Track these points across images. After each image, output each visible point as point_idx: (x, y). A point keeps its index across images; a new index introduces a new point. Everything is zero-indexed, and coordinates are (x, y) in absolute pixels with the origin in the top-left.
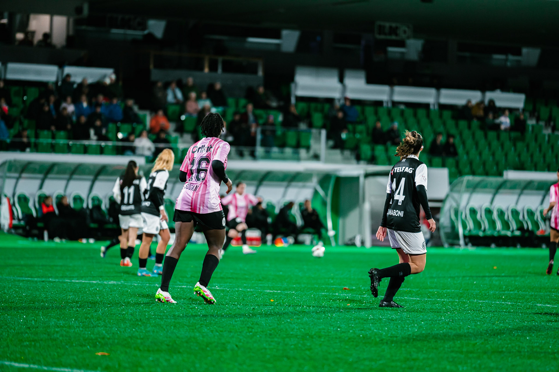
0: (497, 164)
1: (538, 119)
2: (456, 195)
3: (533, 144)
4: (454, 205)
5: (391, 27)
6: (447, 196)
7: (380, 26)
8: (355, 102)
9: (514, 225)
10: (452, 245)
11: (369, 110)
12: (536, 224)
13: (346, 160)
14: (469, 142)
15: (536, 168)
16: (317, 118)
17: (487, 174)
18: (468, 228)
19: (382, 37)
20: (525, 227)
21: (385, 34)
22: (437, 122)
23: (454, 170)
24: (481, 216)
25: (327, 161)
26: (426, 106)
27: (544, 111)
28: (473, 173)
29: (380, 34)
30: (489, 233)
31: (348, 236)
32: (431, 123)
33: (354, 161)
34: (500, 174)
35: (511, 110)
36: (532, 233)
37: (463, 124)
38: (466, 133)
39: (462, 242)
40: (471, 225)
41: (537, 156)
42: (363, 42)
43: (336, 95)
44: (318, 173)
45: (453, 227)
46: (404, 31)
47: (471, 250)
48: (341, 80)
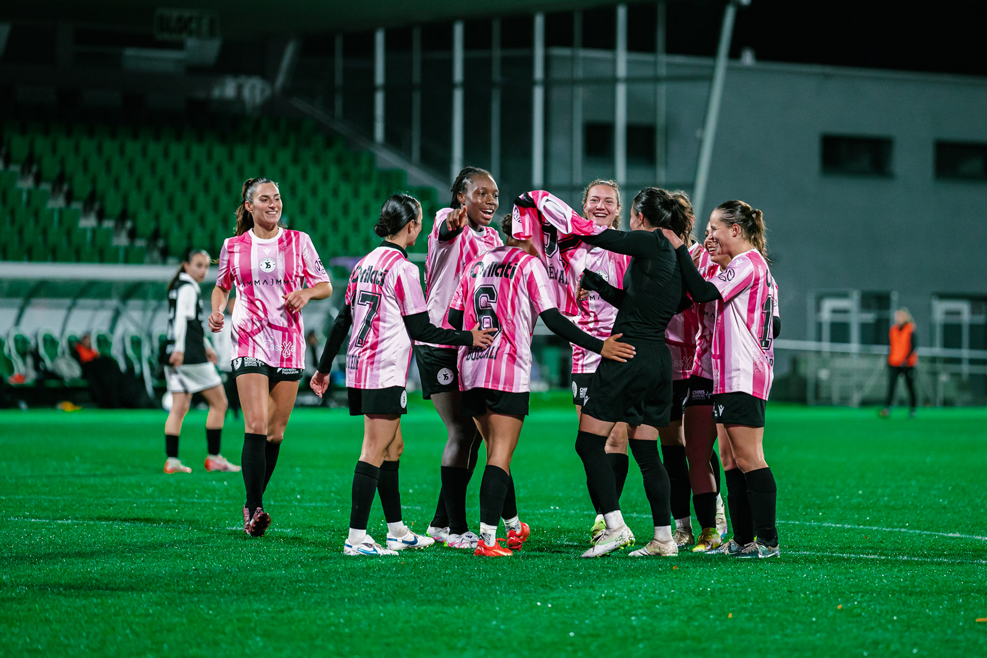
12: (7, 364)
15: (4, 255)
27: (19, 145)
36: (0, 380)
41: (7, 231)
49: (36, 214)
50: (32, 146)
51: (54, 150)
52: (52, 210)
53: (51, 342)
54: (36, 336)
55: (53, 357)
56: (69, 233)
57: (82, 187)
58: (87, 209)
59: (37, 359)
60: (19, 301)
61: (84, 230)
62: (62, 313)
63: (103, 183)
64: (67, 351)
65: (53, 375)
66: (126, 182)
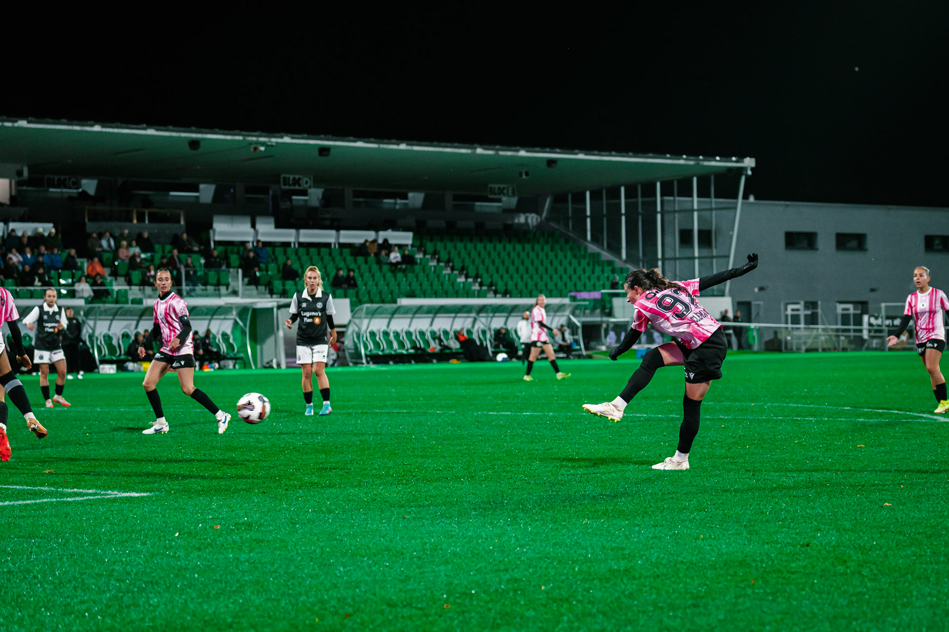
0: (392, 293)
1: (425, 253)
2: (357, 321)
3: (421, 275)
4: (356, 329)
5: (294, 179)
6: (350, 322)
7: (285, 178)
8: (266, 244)
9: (408, 345)
10: (356, 364)
11: (279, 250)
12: (427, 343)
13: (260, 295)
14: (367, 275)
15: (424, 295)
16: (234, 259)
17: (383, 302)
18: (369, 349)
19: (287, 187)
20: (418, 345)
21: (290, 185)
22: (338, 258)
23: (354, 299)
24: (379, 337)
25: (244, 296)
26: (328, 245)
27: (430, 246)
28: (371, 302)
29: (285, 184)
30: (387, 352)
31: (266, 360)
32: (333, 260)
33: (269, 296)
34: (395, 302)
35: (400, 247)
36: (423, 350)
37: (360, 259)
38: (364, 267)
39: (364, 361)
40: (371, 346)
41: (426, 284)
42: (271, 193)
43: (250, 239)
44: (237, 306)
45: (356, 348)
46: (306, 181)
47: (373, 367)
48: (253, 226)
49: (438, 276)
50: (435, 246)
51: (445, 248)
52: (445, 275)
53: (446, 333)
54: (439, 330)
55: (447, 339)
56: (453, 284)
57: (458, 264)
58: (460, 274)
59: (441, 341)
60: (431, 315)
61: (460, 283)
62: (451, 320)
63: (468, 262)
64: (454, 337)
65: (447, 347)
66: (478, 261)
